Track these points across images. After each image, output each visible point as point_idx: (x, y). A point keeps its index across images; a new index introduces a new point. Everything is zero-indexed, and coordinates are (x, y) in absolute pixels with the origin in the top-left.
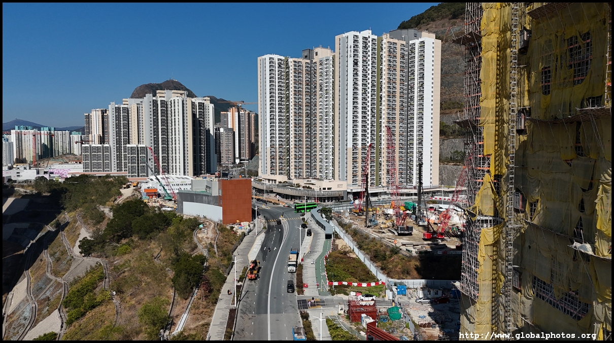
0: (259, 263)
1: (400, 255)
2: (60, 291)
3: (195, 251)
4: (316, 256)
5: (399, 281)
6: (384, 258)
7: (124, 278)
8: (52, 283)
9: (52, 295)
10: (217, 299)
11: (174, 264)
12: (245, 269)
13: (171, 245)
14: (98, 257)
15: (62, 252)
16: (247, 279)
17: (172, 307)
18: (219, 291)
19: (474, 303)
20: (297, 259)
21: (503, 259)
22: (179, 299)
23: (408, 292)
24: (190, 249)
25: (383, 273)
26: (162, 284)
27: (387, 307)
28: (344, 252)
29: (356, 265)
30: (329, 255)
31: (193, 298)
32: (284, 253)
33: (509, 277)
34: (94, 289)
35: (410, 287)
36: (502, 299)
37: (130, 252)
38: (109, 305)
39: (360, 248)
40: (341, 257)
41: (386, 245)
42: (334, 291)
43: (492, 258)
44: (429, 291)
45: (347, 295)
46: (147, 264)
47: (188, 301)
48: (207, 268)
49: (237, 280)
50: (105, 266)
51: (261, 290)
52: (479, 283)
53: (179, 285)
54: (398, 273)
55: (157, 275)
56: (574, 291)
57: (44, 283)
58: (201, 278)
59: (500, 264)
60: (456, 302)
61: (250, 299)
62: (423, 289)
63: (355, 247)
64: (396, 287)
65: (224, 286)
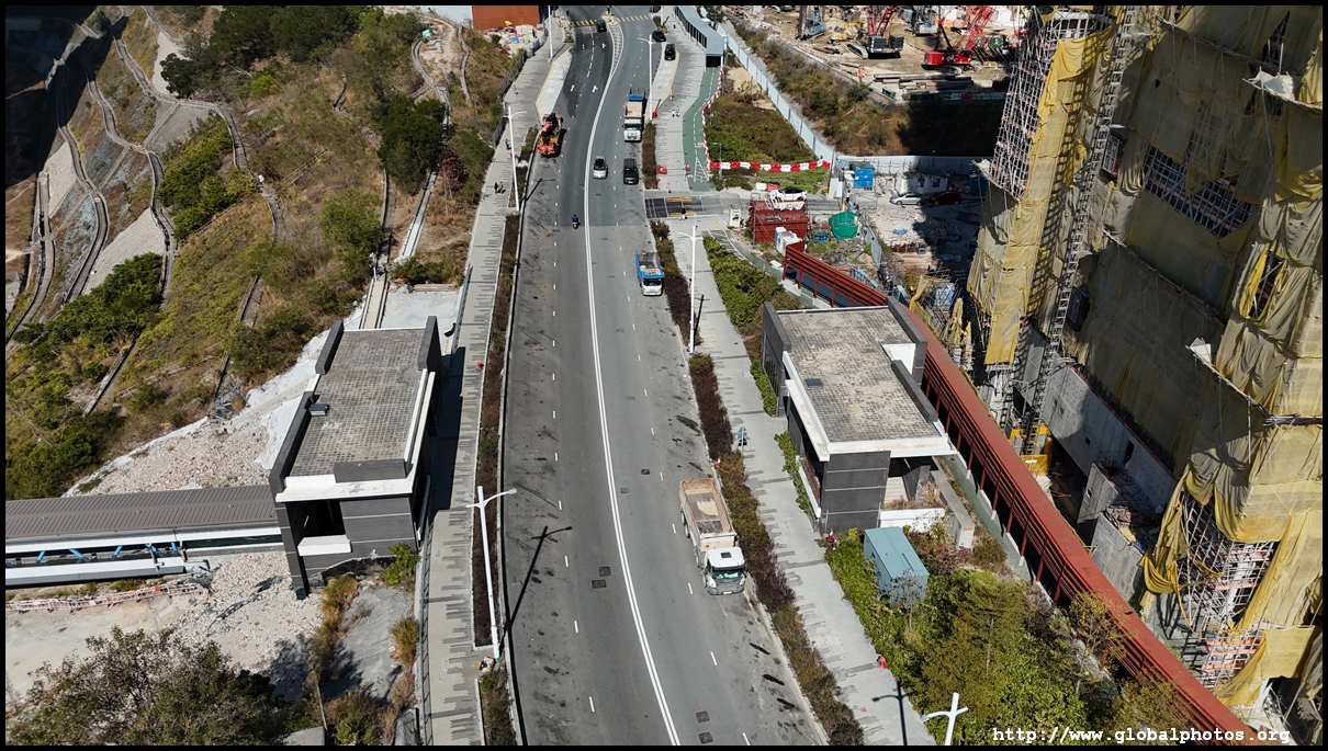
0: (562, 120)
1: (867, 102)
2: (145, 171)
3: (419, 91)
4: (685, 105)
5: (861, 159)
6: (833, 109)
7: (276, 146)
8: (124, 154)
9: (131, 178)
10: (478, 196)
11: (377, 120)
12: (532, 133)
13: (365, 77)
14: (210, 99)
15: (129, 87)
16: (538, 155)
17: (386, 208)
18: (481, 178)
19: (1012, 203)
20: (643, 112)
21: (1091, 111)
22: (399, 194)
23: (876, 181)
24: (408, 87)
25: (829, 143)
26: (359, 162)
27: (830, 212)
28: (746, 96)
29: (770, 125)
30: (712, 105)
31: (428, 192)
32: (615, 98)
33: (1097, 151)
34: (218, 168)
35: (881, 172)
36: (1073, 196)
37: (277, 92)
38: (256, 203)
39: (782, 87)
40: (738, 109)
41: (839, 81)
42: (722, 181)
43: (1068, 108)
44: (921, 180)
45: (749, 188)
46: (318, 117)
47: (418, 197)
48: (451, 130)
49: (516, 156)
50: (230, 120)
51: (568, 179)
52: (1031, 163)
53: (395, 165)
54: (860, 142)
55: (345, 142)
56: (1228, 179)
57: (107, 155)
58: (440, 151)
59: (1083, 122)
60: (974, 201)
61: (546, 196)
62: (908, 175)
63: (770, 86)
64: (853, 172)
65: (490, 168)
